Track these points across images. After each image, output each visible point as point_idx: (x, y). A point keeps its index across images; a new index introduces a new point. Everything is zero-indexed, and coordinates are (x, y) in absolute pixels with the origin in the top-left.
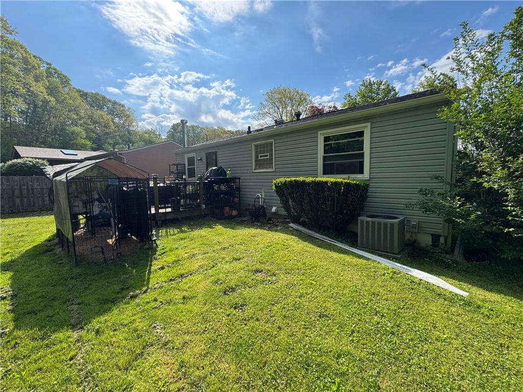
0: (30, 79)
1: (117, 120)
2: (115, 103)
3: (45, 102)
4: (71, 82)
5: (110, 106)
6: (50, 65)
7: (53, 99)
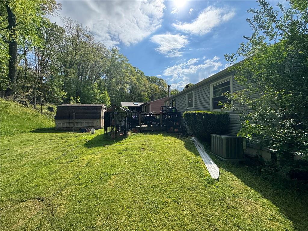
0: (131, 76)
1: (160, 87)
2: (160, 79)
3: (135, 84)
4: (144, 74)
5: (158, 81)
6: (138, 69)
7: (137, 83)
